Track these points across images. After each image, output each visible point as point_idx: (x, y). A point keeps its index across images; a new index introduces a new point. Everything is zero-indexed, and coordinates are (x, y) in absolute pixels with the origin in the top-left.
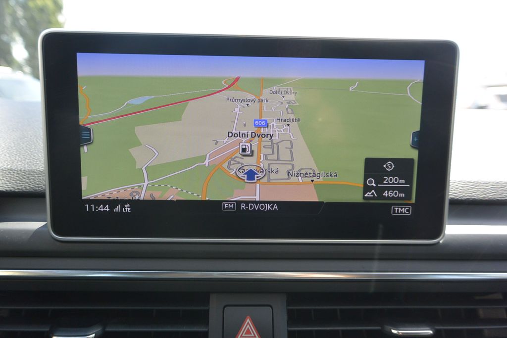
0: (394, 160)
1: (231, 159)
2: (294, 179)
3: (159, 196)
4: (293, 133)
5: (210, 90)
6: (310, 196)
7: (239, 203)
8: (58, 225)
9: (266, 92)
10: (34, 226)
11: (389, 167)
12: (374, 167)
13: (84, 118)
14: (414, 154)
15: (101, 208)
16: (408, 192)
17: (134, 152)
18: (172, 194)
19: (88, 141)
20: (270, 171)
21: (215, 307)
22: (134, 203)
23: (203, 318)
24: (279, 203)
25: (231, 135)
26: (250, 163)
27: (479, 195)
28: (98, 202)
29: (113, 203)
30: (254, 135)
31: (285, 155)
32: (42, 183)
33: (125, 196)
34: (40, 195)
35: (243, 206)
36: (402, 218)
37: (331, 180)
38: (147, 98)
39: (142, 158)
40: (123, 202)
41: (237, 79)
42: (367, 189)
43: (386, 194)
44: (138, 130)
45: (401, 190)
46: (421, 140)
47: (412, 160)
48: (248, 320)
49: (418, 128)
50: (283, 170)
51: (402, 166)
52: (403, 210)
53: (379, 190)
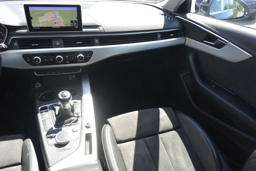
0: (74, 21)
1: (52, 21)
2: (61, 23)
3: (43, 26)
4: (60, 17)
5: (47, 12)
6: (64, 26)
7: (54, 27)
8: (30, 31)
9: (55, 12)
10: (26, 31)
11: (74, 22)
12: (72, 22)
13: (31, 16)
14: (77, 20)
15: (35, 28)
16: (77, 25)
17: (39, 20)
18: (45, 26)
19: (32, 19)
20: (58, 22)
22: (40, 27)
23: (52, 42)
24: (60, 27)
25: (52, 18)
26: (55, 21)
28: (35, 27)
29: (37, 27)
30: (55, 18)
31: (59, 20)
33: (38, 26)
34: (26, 26)
35: (55, 27)
36: (77, 28)
37: (66, 23)
38: (39, 13)
40: (38, 27)
41: (51, 10)
42: (71, 25)
43: (74, 25)
44: (39, 17)
45: (76, 25)
46: (78, 18)
47: (77, 21)
48: (58, 42)
49: (77, 16)
50: (60, 22)
51: (76, 21)
52: (77, 27)
53: (73, 25)
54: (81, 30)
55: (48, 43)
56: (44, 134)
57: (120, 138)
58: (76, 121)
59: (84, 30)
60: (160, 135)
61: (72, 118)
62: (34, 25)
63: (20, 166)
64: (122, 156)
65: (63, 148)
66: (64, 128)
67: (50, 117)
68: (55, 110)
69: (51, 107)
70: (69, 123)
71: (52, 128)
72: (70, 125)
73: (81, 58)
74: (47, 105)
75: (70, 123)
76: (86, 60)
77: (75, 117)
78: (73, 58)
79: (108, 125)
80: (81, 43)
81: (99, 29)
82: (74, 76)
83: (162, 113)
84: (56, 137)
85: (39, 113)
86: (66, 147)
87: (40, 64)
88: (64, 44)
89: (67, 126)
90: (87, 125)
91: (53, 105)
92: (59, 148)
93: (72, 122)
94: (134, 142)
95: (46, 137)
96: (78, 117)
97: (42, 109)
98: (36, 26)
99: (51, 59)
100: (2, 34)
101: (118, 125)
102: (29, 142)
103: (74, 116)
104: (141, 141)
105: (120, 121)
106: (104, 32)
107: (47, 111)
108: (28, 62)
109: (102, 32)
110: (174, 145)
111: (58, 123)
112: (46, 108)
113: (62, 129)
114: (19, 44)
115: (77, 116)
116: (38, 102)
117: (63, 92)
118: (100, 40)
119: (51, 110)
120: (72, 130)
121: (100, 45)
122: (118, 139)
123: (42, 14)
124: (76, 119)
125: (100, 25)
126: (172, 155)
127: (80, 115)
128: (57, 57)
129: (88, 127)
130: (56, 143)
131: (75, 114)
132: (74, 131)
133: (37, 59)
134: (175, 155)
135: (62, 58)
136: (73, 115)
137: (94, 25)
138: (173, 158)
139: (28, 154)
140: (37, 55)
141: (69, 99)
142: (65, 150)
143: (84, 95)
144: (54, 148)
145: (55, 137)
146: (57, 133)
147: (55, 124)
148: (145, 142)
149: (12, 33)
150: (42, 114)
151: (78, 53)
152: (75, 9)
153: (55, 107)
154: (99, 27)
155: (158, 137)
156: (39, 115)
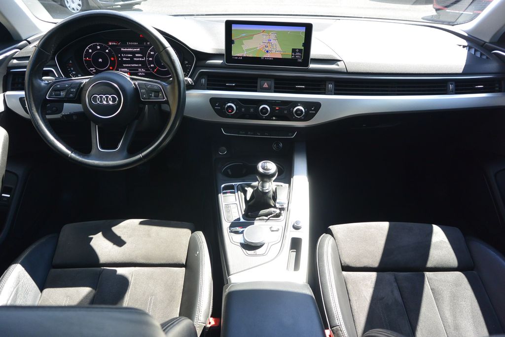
0: (298, 49)
1: (263, 48)
2: (276, 53)
3: (248, 56)
4: (276, 42)
5: (258, 33)
6: (281, 57)
8: (227, 61)
9: (270, 33)
10: (221, 61)
11: (297, 51)
12: (294, 51)
13: (233, 38)
14: (303, 48)
16: (301, 56)
17: (243, 46)
18: (251, 55)
19: (234, 43)
20: (271, 51)
21: (259, 81)
22: (242, 57)
23: (257, 83)
24: (273, 58)
25: (263, 43)
26: (267, 49)
27: (327, 58)
28: (235, 57)
29: (238, 57)
30: (268, 43)
31: (275, 47)
32: (224, 52)
33: (241, 56)
34: (223, 55)
35: (266, 58)
36: (300, 62)
37: (285, 53)
38: (246, 34)
39: (245, 47)
40: (240, 57)
41: (264, 30)
42: (292, 55)
44: (244, 41)
46: (304, 45)
48: (266, 83)
49: (304, 42)
50: (274, 50)
51: (300, 51)
52: (300, 60)
53: (295, 56)
54: (307, 65)
55: (250, 84)
56: (226, 225)
57: (348, 261)
58: (278, 216)
59: (312, 66)
60: (428, 274)
61: (272, 209)
62: (236, 52)
63: (184, 268)
64: (348, 293)
65: (253, 251)
66: (257, 223)
67: (237, 202)
68: (245, 192)
69: (239, 186)
70: (266, 215)
71: (239, 219)
72: (267, 220)
73: (299, 112)
74: (233, 184)
75: (269, 217)
76: (308, 116)
77: (277, 208)
78: (286, 112)
79: (329, 236)
80: (304, 87)
81: (338, 65)
82: (281, 145)
83: (438, 235)
84: (244, 232)
85: (222, 194)
86: (258, 251)
87: (233, 117)
88: (275, 88)
89: (263, 220)
90: (295, 224)
91: (243, 185)
92: (247, 251)
93: (271, 216)
94: (374, 275)
95: (229, 231)
96: (282, 209)
97: (226, 188)
98: (237, 55)
99: (252, 110)
100: (187, 64)
101: (348, 240)
102: (200, 236)
103: (275, 207)
104: (388, 276)
105: (352, 232)
106: (346, 71)
107: (234, 193)
108: (216, 110)
109: (343, 71)
110: (454, 297)
111: (249, 214)
112: (232, 187)
113: (254, 223)
114: (208, 81)
115: (280, 207)
116: (220, 176)
117: (266, 162)
118: (336, 86)
119: (239, 192)
120: (270, 228)
121: (335, 94)
122: (345, 263)
123: (250, 37)
124: (278, 211)
125: (341, 59)
126: (448, 314)
127: (285, 206)
128: (261, 107)
129: (296, 228)
130: (243, 242)
131: (278, 203)
132: (272, 229)
133: (231, 107)
134: (455, 317)
135: (269, 109)
136: (273, 206)
137: (329, 58)
138: (450, 320)
139: (198, 253)
140: (230, 102)
141: (273, 175)
142: (256, 255)
143: (294, 177)
144: (240, 249)
145: (242, 232)
146: (245, 228)
147: (243, 213)
148: (396, 280)
149: (202, 63)
150: (225, 195)
151: (295, 103)
152: (303, 30)
153: (246, 188)
154: (339, 63)
155: (423, 276)
156: (221, 197)
